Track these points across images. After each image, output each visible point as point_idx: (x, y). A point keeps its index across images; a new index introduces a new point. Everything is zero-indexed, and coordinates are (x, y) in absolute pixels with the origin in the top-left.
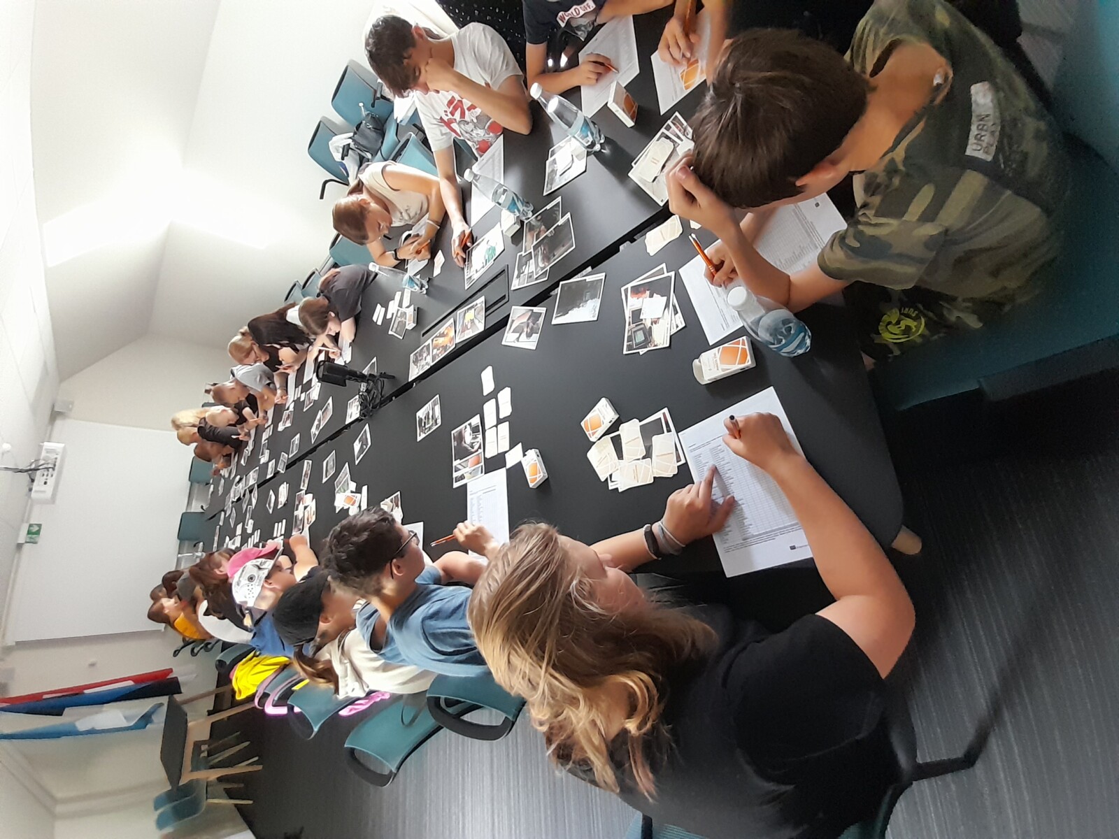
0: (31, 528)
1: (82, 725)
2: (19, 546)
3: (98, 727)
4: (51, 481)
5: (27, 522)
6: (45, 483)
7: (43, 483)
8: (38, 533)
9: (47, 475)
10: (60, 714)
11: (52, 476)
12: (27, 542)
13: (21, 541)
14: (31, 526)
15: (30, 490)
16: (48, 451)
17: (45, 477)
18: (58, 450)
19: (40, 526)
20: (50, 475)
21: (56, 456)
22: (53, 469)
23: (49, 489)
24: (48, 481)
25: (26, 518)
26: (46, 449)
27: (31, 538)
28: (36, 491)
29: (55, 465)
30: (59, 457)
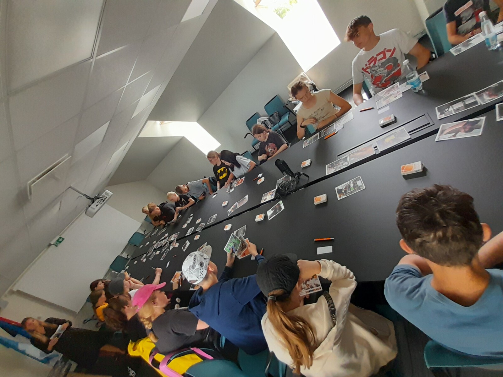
0: (60, 239)
1: (21, 347)
2: (50, 245)
3: (27, 352)
4: (99, 206)
5: (60, 236)
6: (97, 206)
7: (96, 205)
8: (61, 242)
9: (99, 203)
10: (14, 335)
11: (101, 204)
12: (54, 244)
13: (52, 243)
14: (60, 238)
15: (90, 206)
16: (106, 194)
17: (98, 203)
18: (109, 195)
19: (63, 239)
20: (100, 203)
21: (107, 196)
22: (104, 200)
23: (97, 208)
24: (98, 205)
25: (60, 234)
26: (106, 192)
27: (56, 243)
28: (91, 208)
29: (105, 200)
30: (108, 197)
